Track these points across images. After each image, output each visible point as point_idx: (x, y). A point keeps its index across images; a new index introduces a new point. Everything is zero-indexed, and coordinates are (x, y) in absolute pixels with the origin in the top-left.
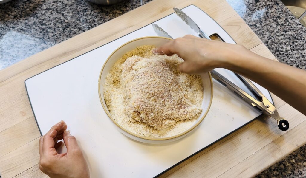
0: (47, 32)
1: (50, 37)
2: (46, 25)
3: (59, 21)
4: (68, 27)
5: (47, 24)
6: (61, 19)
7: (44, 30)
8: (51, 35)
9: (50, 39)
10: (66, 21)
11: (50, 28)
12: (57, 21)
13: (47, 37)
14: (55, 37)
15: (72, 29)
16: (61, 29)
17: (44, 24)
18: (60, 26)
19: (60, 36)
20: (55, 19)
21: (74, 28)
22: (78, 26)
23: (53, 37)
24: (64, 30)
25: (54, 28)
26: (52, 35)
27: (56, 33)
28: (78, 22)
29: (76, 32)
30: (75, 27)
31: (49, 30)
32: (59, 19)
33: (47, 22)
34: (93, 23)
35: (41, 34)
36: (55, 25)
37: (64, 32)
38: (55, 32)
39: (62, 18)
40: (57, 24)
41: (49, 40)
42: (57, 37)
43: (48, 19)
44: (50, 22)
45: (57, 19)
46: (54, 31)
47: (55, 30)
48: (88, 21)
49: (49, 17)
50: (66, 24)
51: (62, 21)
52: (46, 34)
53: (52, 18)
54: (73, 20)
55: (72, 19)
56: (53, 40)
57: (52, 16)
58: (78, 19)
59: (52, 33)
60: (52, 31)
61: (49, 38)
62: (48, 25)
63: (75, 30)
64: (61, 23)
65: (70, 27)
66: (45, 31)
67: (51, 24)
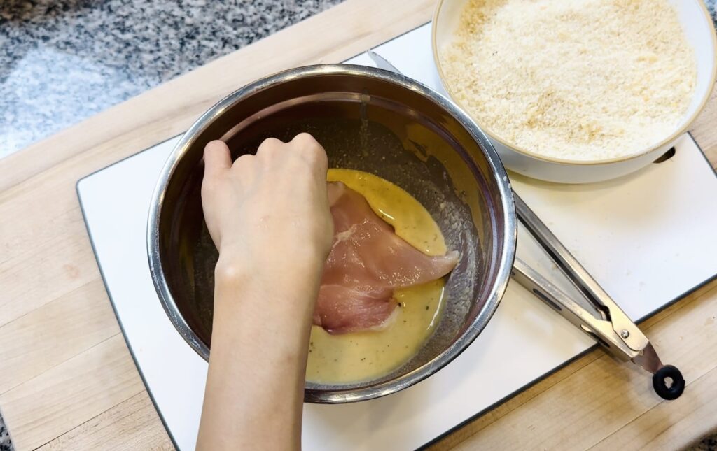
0: (137, 50)
1: (145, 63)
2: (134, 32)
3: (170, 21)
4: (193, 38)
5: (136, 28)
6: (173, 16)
7: (128, 44)
8: (147, 57)
9: (146, 69)
10: (188, 20)
11: (145, 39)
12: (164, 22)
13: (138, 65)
14: (159, 63)
15: (204, 43)
16: (176, 44)
17: (129, 29)
18: (172, 33)
19: (172, 62)
20: (157, 14)
21: (211, 40)
22: (219, 34)
23: (153, 65)
24: (183, 44)
25: (153, 39)
26: (151, 57)
27: (160, 54)
28: (220, 22)
29: (215, 50)
30: (212, 37)
31: (141, 46)
32: (170, 15)
33: (136, 24)
34: (260, 25)
35: (122, 56)
36: (159, 30)
37: (184, 49)
38: (159, 50)
39: (178, 12)
40: (165, 28)
41: (141, 71)
42: (163, 63)
43: (140, 16)
44: (145, 24)
45: (163, 16)
46: (154, 48)
47: (157, 45)
48: (249, 20)
49: (143, 10)
50: (189, 29)
51: (178, 19)
52: (134, 56)
53: (149, 11)
54: (208, 19)
55: (204, 16)
56: (153, 71)
57: (151, 7)
58: (222, 14)
59: (151, 52)
60: (149, 47)
61: (141, 67)
62: (140, 30)
63: (212, 44)
64: (176, 26)
65: (199, 37)
66: (130, 49)
67: (147, 28)
